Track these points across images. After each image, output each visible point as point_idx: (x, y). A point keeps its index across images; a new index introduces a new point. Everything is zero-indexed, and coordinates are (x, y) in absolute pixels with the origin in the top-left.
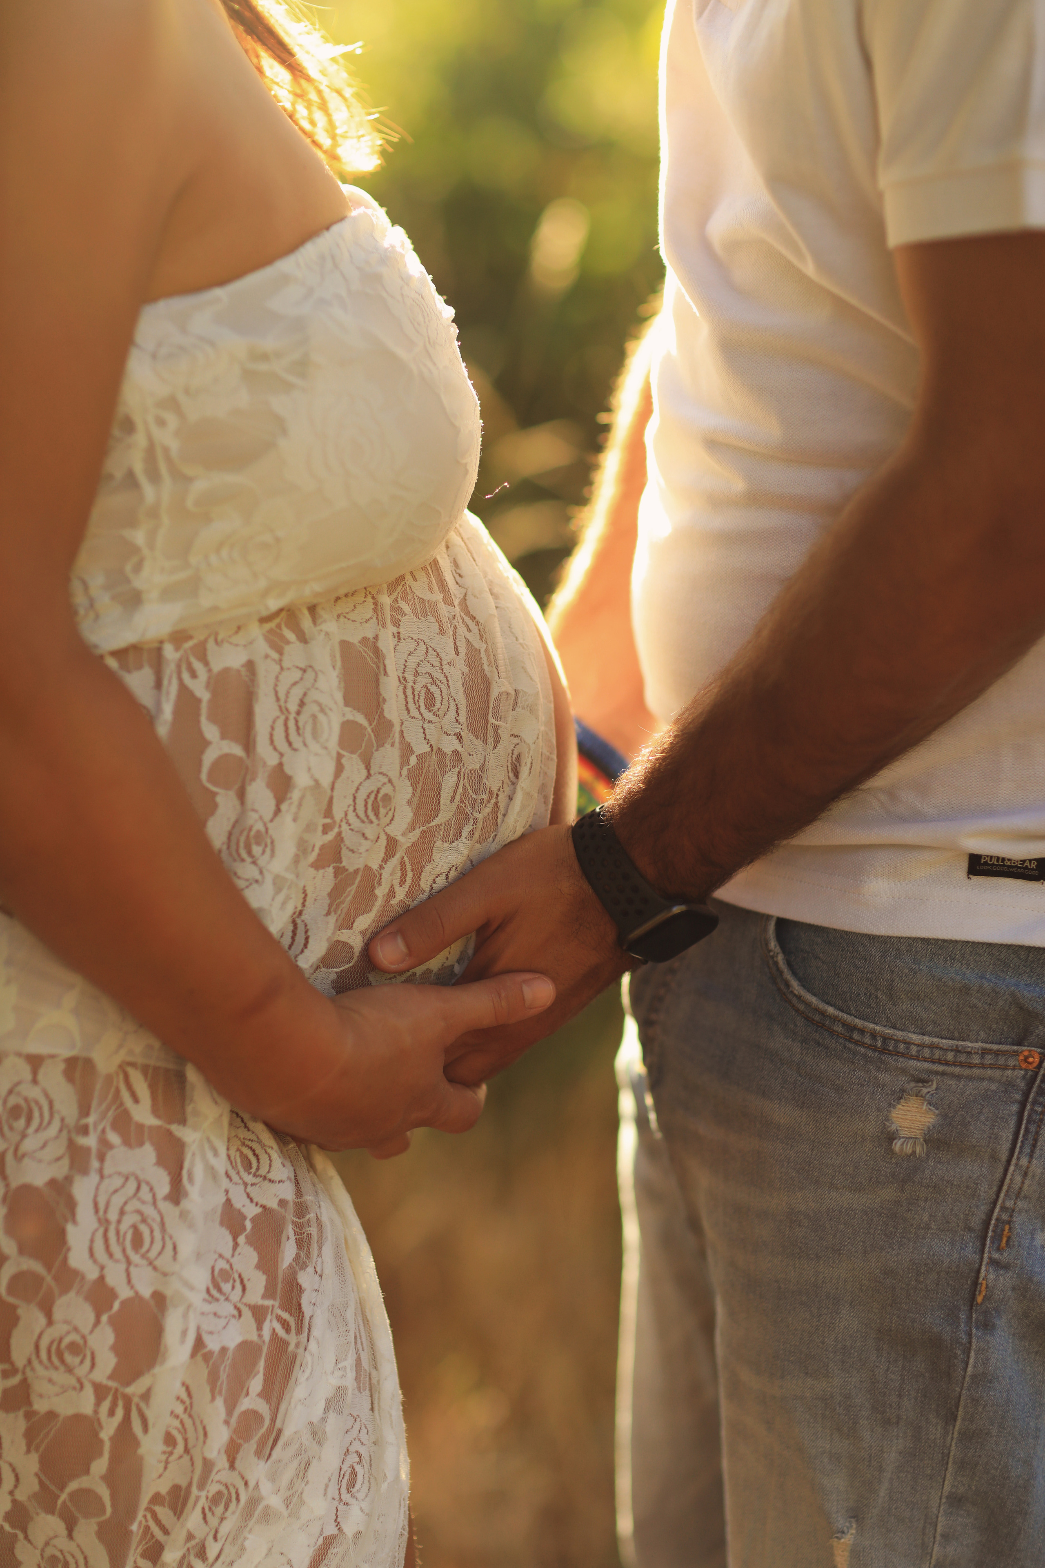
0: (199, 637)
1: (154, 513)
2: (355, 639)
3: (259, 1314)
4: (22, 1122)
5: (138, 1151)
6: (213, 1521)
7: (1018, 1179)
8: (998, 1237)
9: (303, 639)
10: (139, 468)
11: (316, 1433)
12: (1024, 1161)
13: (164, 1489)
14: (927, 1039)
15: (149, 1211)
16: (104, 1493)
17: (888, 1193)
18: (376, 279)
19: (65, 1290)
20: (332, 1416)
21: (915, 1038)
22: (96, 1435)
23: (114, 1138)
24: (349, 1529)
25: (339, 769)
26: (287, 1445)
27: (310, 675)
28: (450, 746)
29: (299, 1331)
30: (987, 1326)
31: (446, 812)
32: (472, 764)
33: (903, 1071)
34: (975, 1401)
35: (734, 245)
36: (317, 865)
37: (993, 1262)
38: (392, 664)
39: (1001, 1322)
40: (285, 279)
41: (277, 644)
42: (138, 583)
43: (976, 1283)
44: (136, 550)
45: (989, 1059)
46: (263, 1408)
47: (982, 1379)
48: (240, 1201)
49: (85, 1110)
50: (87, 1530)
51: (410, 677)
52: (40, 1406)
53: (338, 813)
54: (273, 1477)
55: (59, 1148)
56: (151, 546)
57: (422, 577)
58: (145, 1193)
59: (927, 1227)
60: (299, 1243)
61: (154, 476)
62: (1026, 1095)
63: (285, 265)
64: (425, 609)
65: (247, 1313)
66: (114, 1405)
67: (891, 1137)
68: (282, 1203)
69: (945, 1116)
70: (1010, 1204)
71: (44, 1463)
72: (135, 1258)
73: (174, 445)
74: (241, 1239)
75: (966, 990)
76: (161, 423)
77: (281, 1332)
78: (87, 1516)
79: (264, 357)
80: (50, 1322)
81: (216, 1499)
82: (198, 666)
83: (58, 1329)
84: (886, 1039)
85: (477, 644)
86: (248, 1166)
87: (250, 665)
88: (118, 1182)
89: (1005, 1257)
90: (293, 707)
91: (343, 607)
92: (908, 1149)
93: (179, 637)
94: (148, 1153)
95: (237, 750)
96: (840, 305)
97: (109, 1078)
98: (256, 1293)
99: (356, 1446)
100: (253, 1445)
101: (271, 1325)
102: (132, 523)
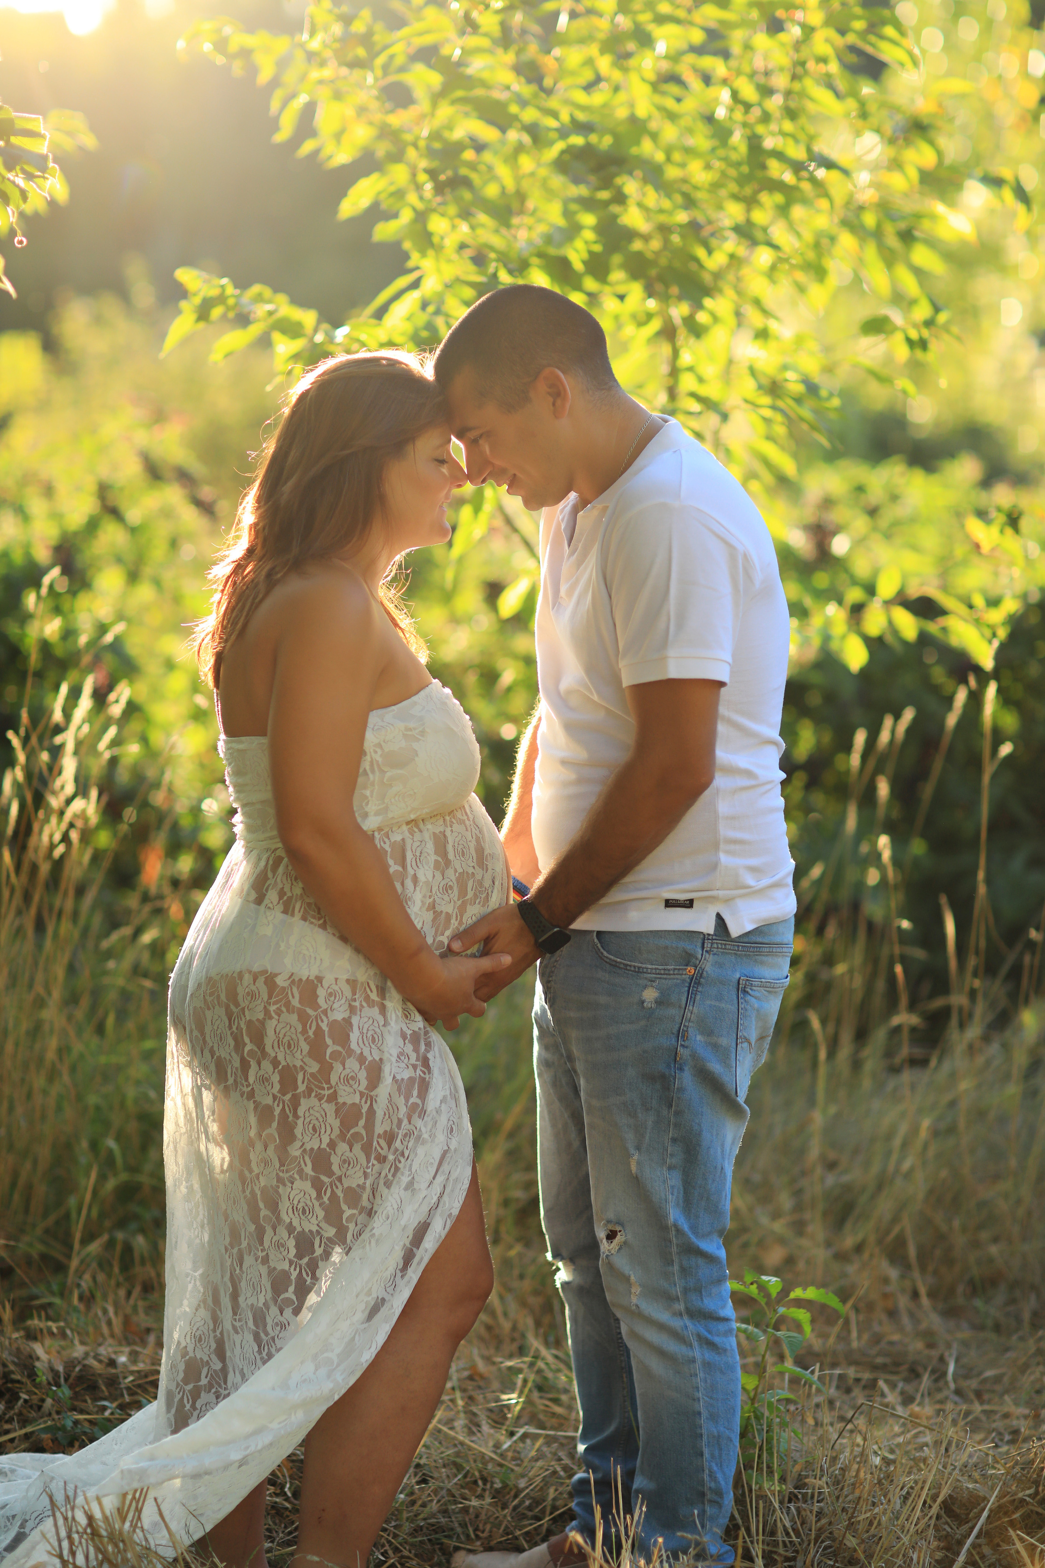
0: (386, 830)
1: (373, 784)
2: (437, 832)
3: (415, 1067)
4: (333, 998)
5: (373, 1009)
6: (405, 1143)
7: (689, 1014)
8: (683, 1036)
9: (421, 831)
10: (368, 768)
11: (438, 1111)
12: (691, 1008)
13: (381, 1133)
14: (654, 967)
15: (377, 1030)
16: (364, 1133)
17: (643, 1023)
18: (445, 704)
19: (349, 1057)
20: (443, 1105)
21: (650, 966)
22: (360, 1111)
23: (364, 1004)
24: (452, 1148)
25: (434, 876)
26: (429, 1115)
27: (423, 843)
28: (471, 870)
29: (429, 1073)
30: (681, 1069)
31: (470, 894)
32: (479, 877)
33: (646, 978)
34: (679, 1098)
35: (569, 692)
36: (428, 910)
37: (682, 1045)
38: (450, 840)
39: (686, 1068)
40: (415, 703)
41: (412, 833)
42: (367, 809)
43: (676, 1053)
44: (366, 797)
45: (676, 972)
46: (419, 1101)
47: (681, 1090)
48: (405, 1029)
49: (354, 993)
50: (357, 1148)
51: (456, 845)
52: (341, 1100)
53: (434, 892)
54: (425, 1126)
55: (346, 1007)
56: (372, 797)
57: (459, 811)
58: (375, 1024)
59: (658, 1034)
60: (426, 1045)
61: (373, 771)
62: (690, 984)
63: (414, 698)
64: (462, 822)
65: (410, 1067)
66: (367, 1099)
67: (643, 1002)
68: (420, 1029)
69: (662, 993)
70: (687, 1024)
71: (342, 1123)
72: (373, 1046)
73: (380, 760)
74: (407, 1041)
75: (666, 948)
76: (376, 752)
77: (422, 1075)
78: (357, 1142)
79: (410, 730)
80: (344, 1069)
81: (405, 1136)
82: (386, 840)
83: (347, 1071)
84: (639, 968)
85: (479, 835)
86: (407, 1017)
87: (403, 840)
88: (366, 1019)
89: (686, 1043)
90: (418, 854)
91: (433, 820)
92: (649, 1006)
93: (380, 829)
94: (376, 1010)
95: (400, 869)
96: (608, 711)
97: (362, 983)
98: (413, 1060)
99: (452, 1118)
100: (417, 1114)
101: (418, 1072)
102: (365, 788)
